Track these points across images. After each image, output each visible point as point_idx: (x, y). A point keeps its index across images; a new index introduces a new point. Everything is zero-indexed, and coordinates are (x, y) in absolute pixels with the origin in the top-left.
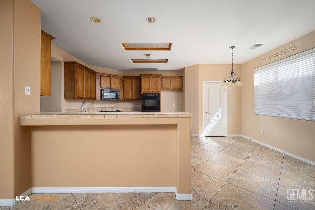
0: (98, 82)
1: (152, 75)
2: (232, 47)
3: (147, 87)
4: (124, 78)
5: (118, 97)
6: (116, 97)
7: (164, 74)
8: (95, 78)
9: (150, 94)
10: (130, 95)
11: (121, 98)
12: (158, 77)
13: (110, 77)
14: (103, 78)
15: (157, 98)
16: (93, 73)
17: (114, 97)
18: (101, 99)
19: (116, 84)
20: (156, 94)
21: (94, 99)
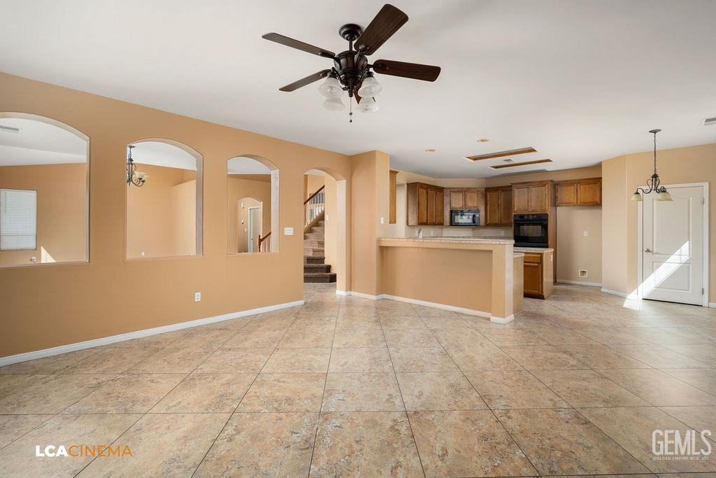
0: (446, 200)
1: (531, 182)
2: (655, 132)
3: (523, 202)
4: (488, 190)
5: (477, 221)
6: (474, 221)
7: (556, 178)
8: (443, 196)
9: (528, 215)
10: (497, 218)
11: (482, 222)
12: (544, 186)
13: (464, 191)
14: (453, 195)
15: (541, 220)
16: (440, 190)
17: (470, 221)
18: (451, 225)
19: (475, 202)
20: (539, 215)
21: (441, 224)
